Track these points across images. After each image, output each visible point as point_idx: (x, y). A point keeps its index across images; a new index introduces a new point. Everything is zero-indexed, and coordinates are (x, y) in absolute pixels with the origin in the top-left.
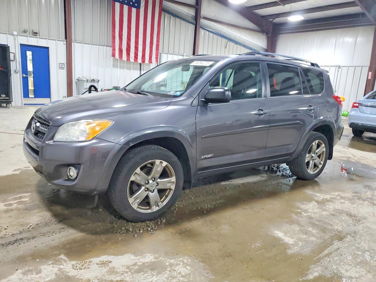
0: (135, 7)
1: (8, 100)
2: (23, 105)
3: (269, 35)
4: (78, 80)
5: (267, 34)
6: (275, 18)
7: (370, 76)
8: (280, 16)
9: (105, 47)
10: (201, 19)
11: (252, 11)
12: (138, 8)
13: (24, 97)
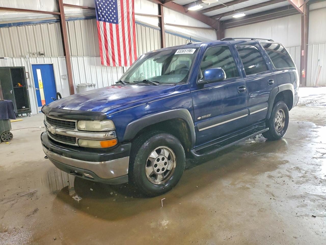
0: (114, 23)
1: (28, 110)
2: (39, 113)
3: (218, 30)
4: (78, 87)
5: (216, 30)
6: (222, 17)
7: (303, 54)
8: (225, 15)
9: (95, 57)
10: (164, 25)
11: (203, 14)
12: (117, 23)
13: (39, 106)
